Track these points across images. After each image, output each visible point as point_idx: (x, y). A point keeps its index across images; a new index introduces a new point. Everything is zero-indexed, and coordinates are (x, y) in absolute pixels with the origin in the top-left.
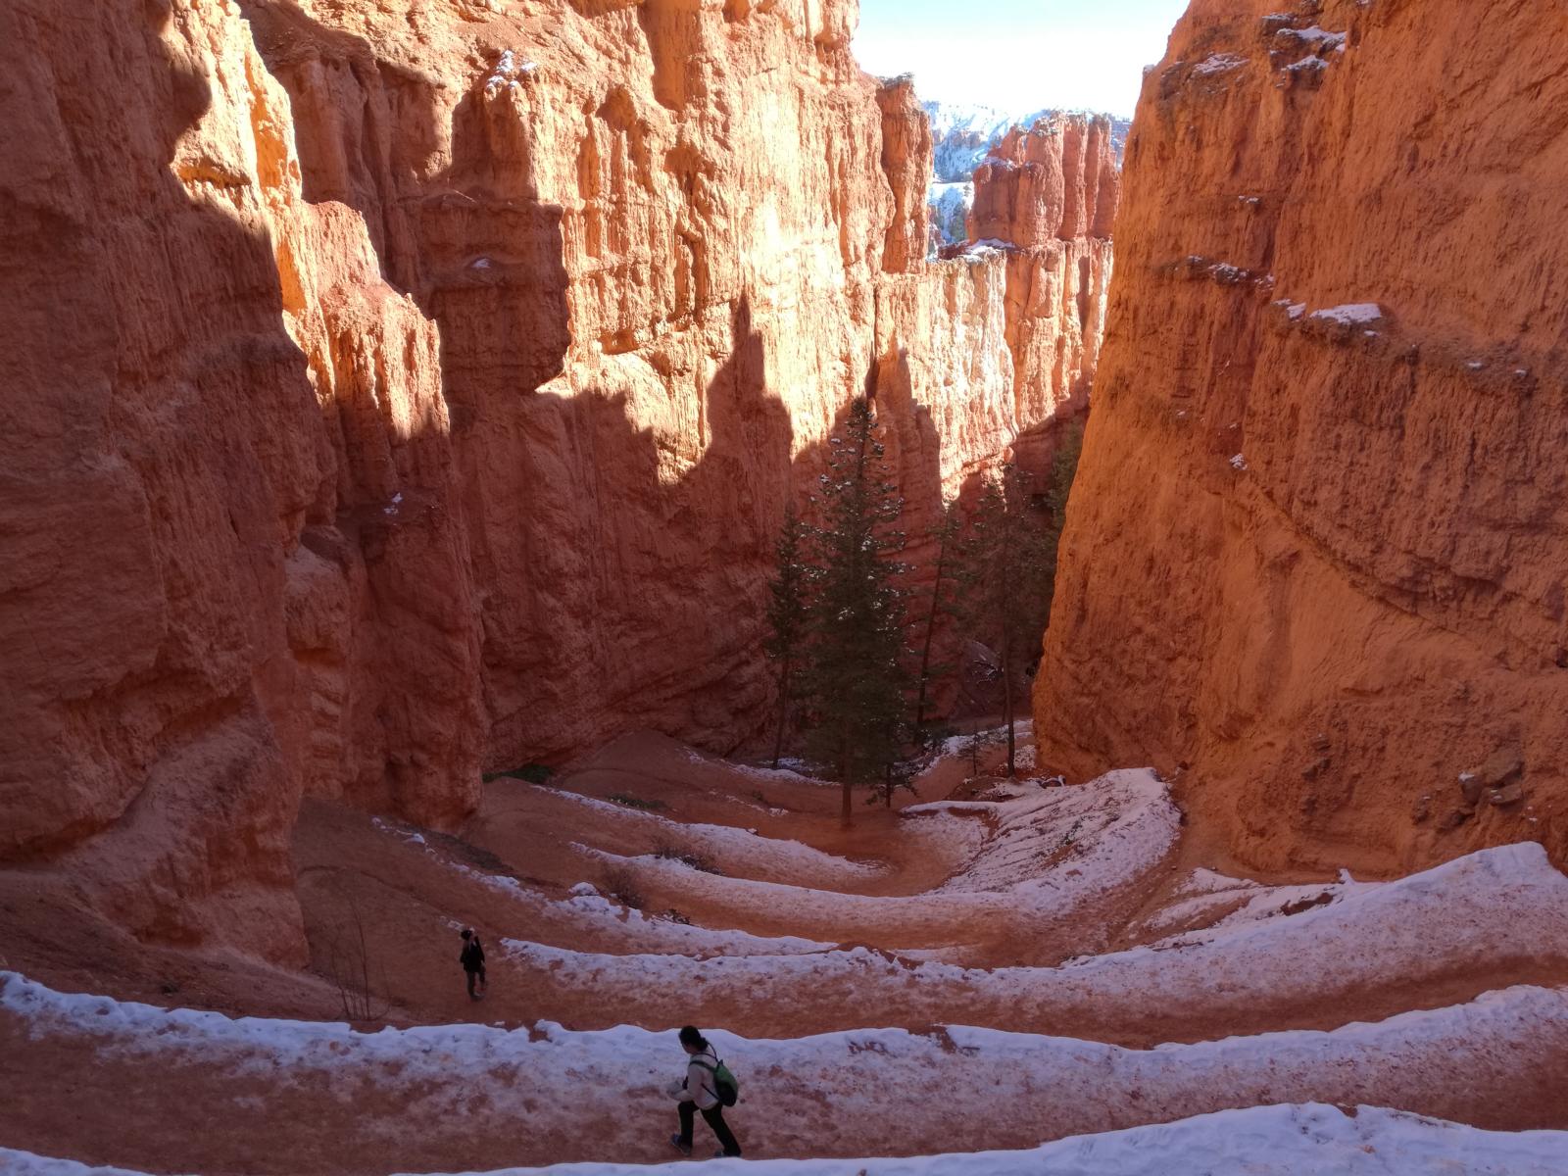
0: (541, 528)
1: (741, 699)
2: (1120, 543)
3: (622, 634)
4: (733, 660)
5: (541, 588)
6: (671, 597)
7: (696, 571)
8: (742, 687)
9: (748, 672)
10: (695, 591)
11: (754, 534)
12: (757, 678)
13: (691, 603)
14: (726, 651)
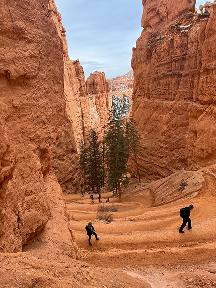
1: (74, 182)
2: (153, 132)
4: (72, 174)
6: (59, 162)
7: (63, 156)
8: (74, 179)
9: (75, 175)
10: (63, 160)
11: (72, 146)
12: (76, 177)
13: (63, 162)
14: (71, 172)
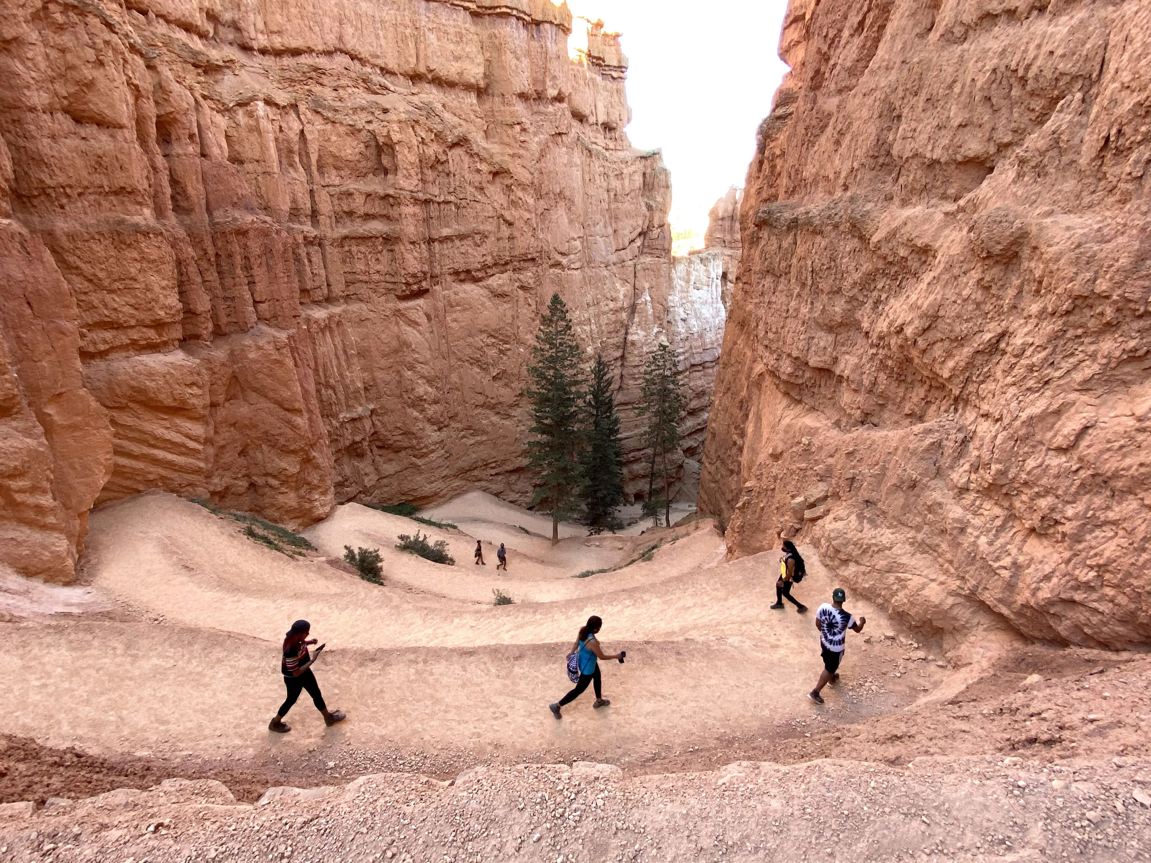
0: (409, 373)
3: (464, 437)
5: (409, 406)
